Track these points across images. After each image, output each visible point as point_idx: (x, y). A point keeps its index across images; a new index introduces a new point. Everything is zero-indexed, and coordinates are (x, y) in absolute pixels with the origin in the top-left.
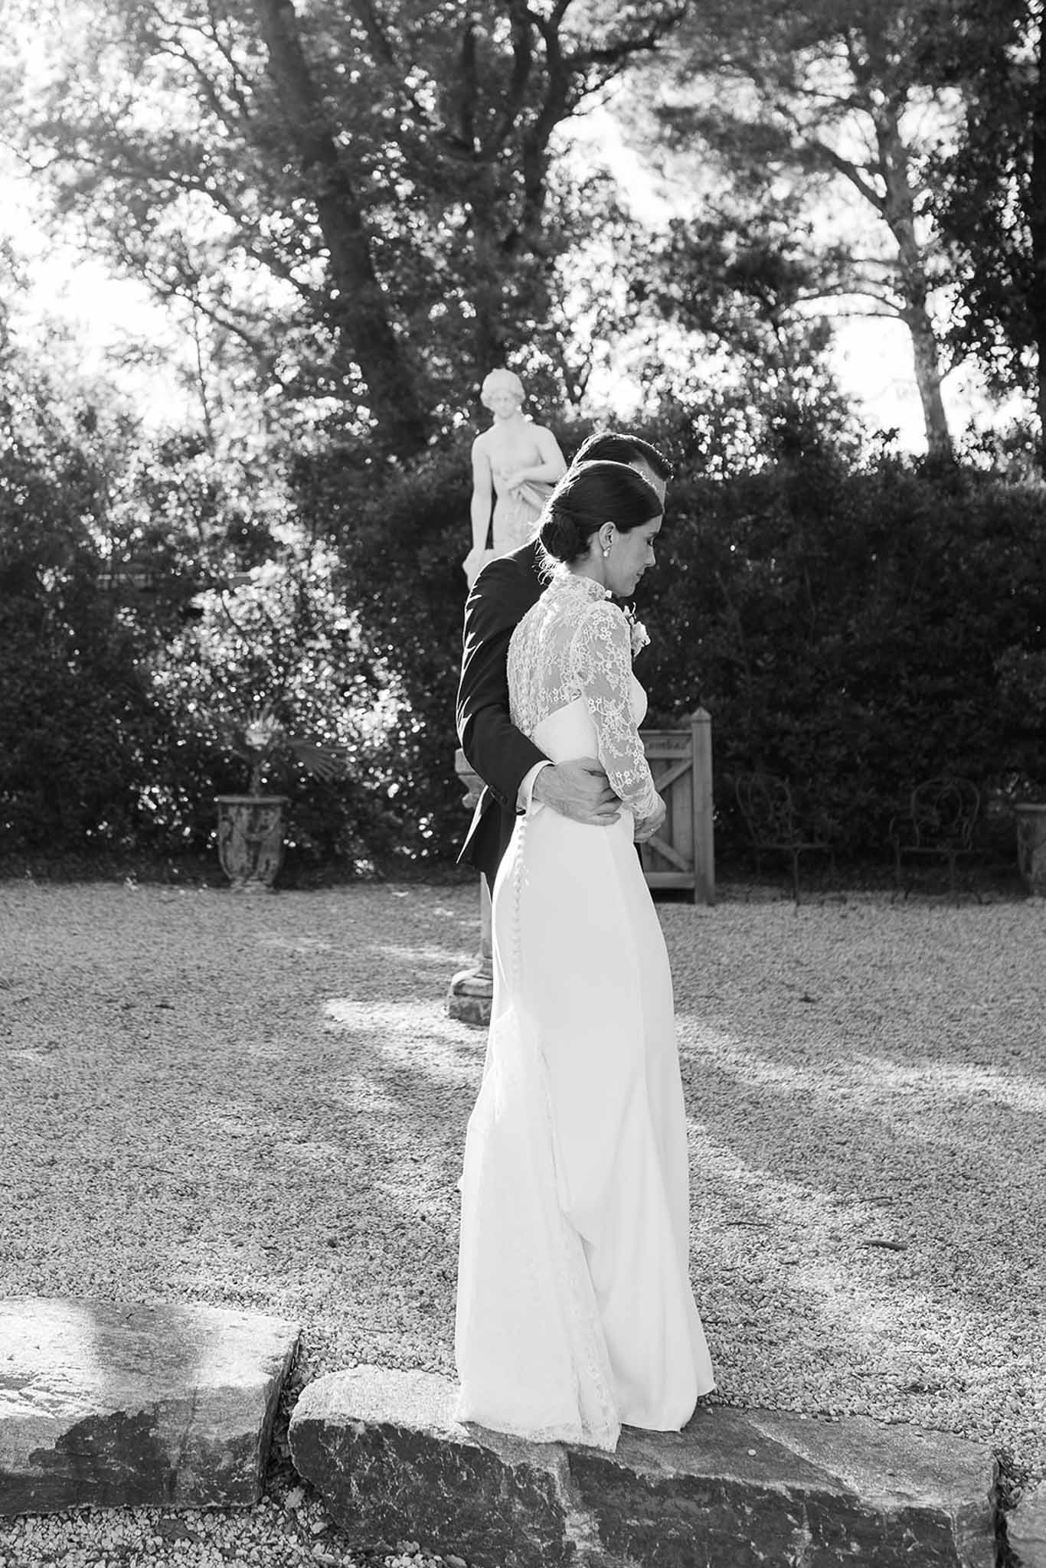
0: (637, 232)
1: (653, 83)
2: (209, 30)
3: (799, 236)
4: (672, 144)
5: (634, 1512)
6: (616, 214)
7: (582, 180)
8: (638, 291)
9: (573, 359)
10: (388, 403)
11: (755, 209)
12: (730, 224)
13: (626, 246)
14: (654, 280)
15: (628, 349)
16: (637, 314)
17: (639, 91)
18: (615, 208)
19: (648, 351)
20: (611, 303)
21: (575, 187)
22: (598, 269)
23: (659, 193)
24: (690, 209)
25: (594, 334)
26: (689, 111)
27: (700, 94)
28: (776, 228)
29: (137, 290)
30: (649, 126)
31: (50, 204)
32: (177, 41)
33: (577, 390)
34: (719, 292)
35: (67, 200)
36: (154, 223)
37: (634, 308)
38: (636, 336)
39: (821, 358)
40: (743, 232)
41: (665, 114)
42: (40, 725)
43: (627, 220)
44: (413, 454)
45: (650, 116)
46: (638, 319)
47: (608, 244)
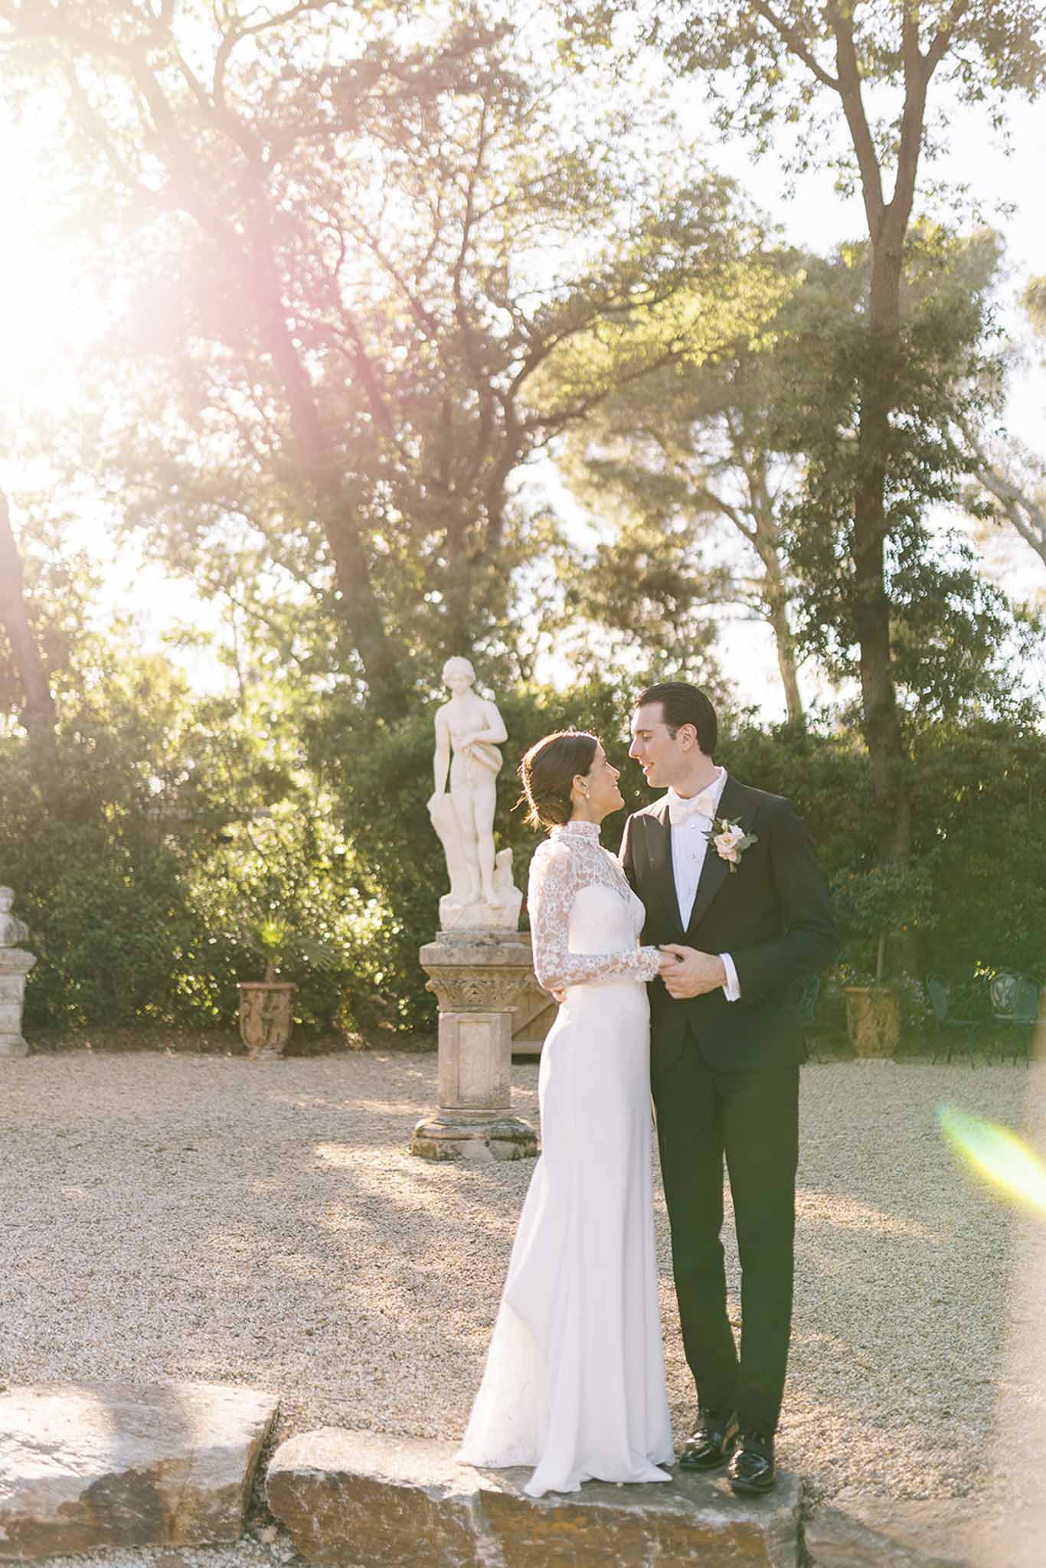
0: (573, 553)
1: (585, 442)
2: (248, 391)
3: (692, 559)
4: (599, 487)
5: (530, 1534)
6: (557, 540)
7: (532, 514)
8: (573, 597)
9: (524, 649)
10: (379, 679)
11: (660, 539)
12: (641, 549)
13: (565, 563)
14: (585, 589)
15: (566, 639)
16: (574, 614)
17: (575, 448)
18: (556, 535)
19: (581, 642)
20: (553, 606)
21: (527, 520)
22: (544, 580)
23: (591, 525)
24: (612, 537)
25: (541, 629)
26: (611, 463)
27: (620, 451)
28: (676, 553)
29: (188, 586)
30: (582, 473)
31: (120, 520)
32: (222, 399)
33: (527, 672)
34: (632, 599)
35: (132, 519)
36: (203, 537)
37: (570, 610)
38: (571, 631)
39: (709, 650)
40: (651, 555)
41: (594, 465)
42: (100, 927)
43: (565, 543)
44: (397, 718)
45: (581, 466)
46: (575, 619)
47: (552, 562)
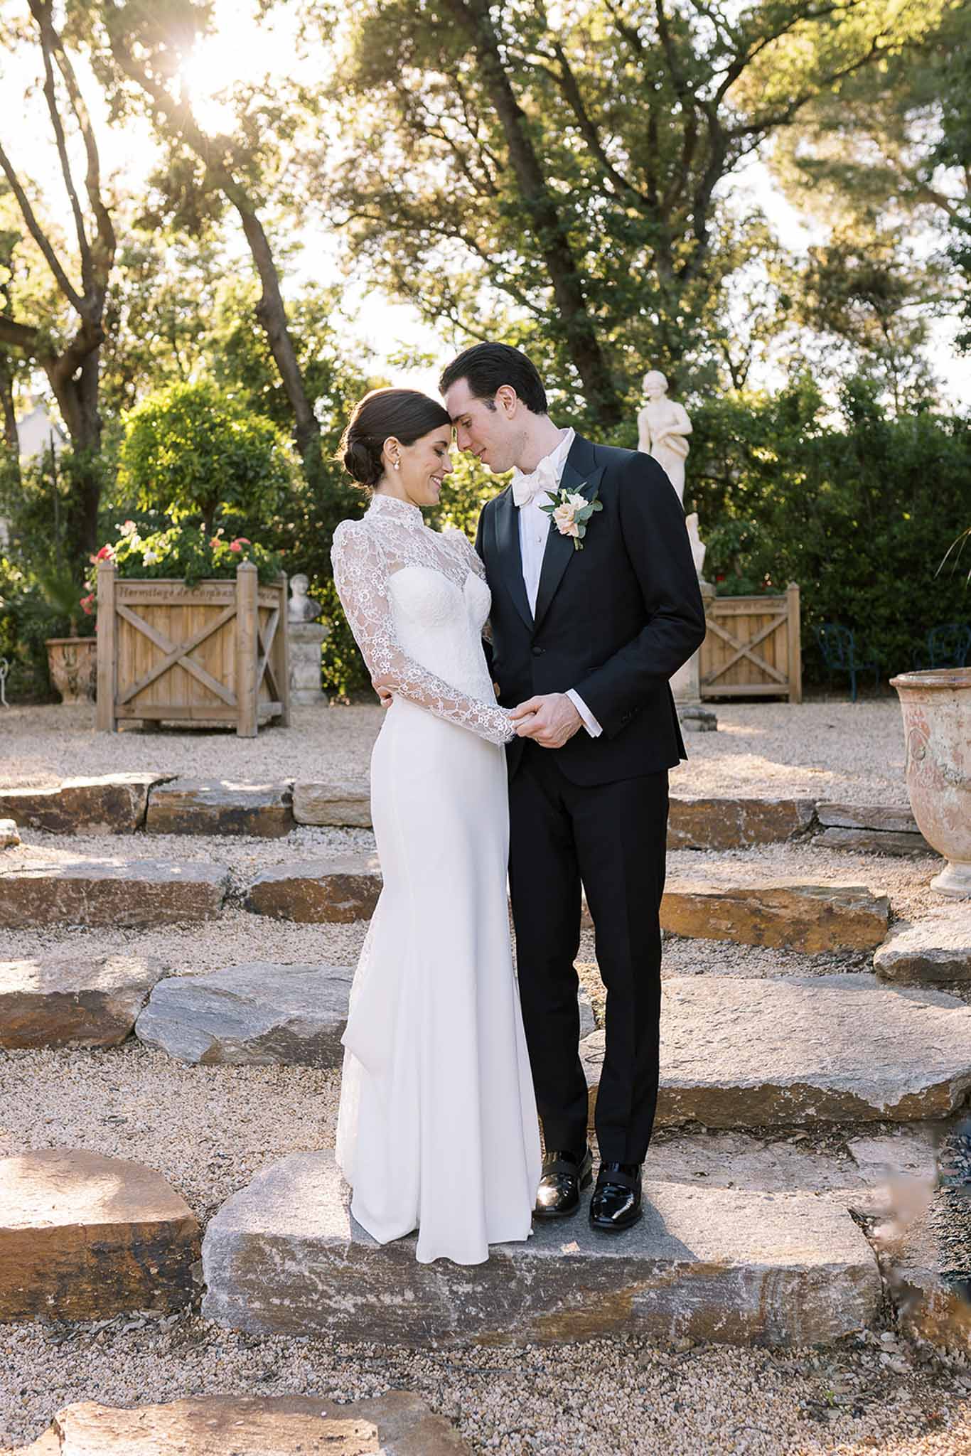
0: (784, 256)
1: (795, 142)
2: (462, 119)
3: (902, 258)
4: (807, 186)
6: (768, 244)
7: (742, 218)
8: (785, 302)
9: (737, 356)
10: (595, 392)
11: (870, 239)
12: (852, 250)
13: (775, 268)
14: (796, 295)
15: (779, 347)
16: (786, 319)
17: (783, 148)
18: (767, 239)
19: (794, 347)
20: (765, 312)
21: (737, 223)
22: (755, 286)
24: (822, 237)
25: (753, 337)
26: (821, 163)
27: (830, 148)
28: (886, 253)
30: (795, 174)
31: (345, 250)
32: (438, 127)
33: (739, 379)
34: (842, 303)
35: (358, 243)
36: (423, 262)
37: (782, 315)
38: (785, 336)
40: (861, 257)
41: (803, 164)
43: (777, 248)
45: (790, 166)
46: (787, 323)
47: (764, 266)
